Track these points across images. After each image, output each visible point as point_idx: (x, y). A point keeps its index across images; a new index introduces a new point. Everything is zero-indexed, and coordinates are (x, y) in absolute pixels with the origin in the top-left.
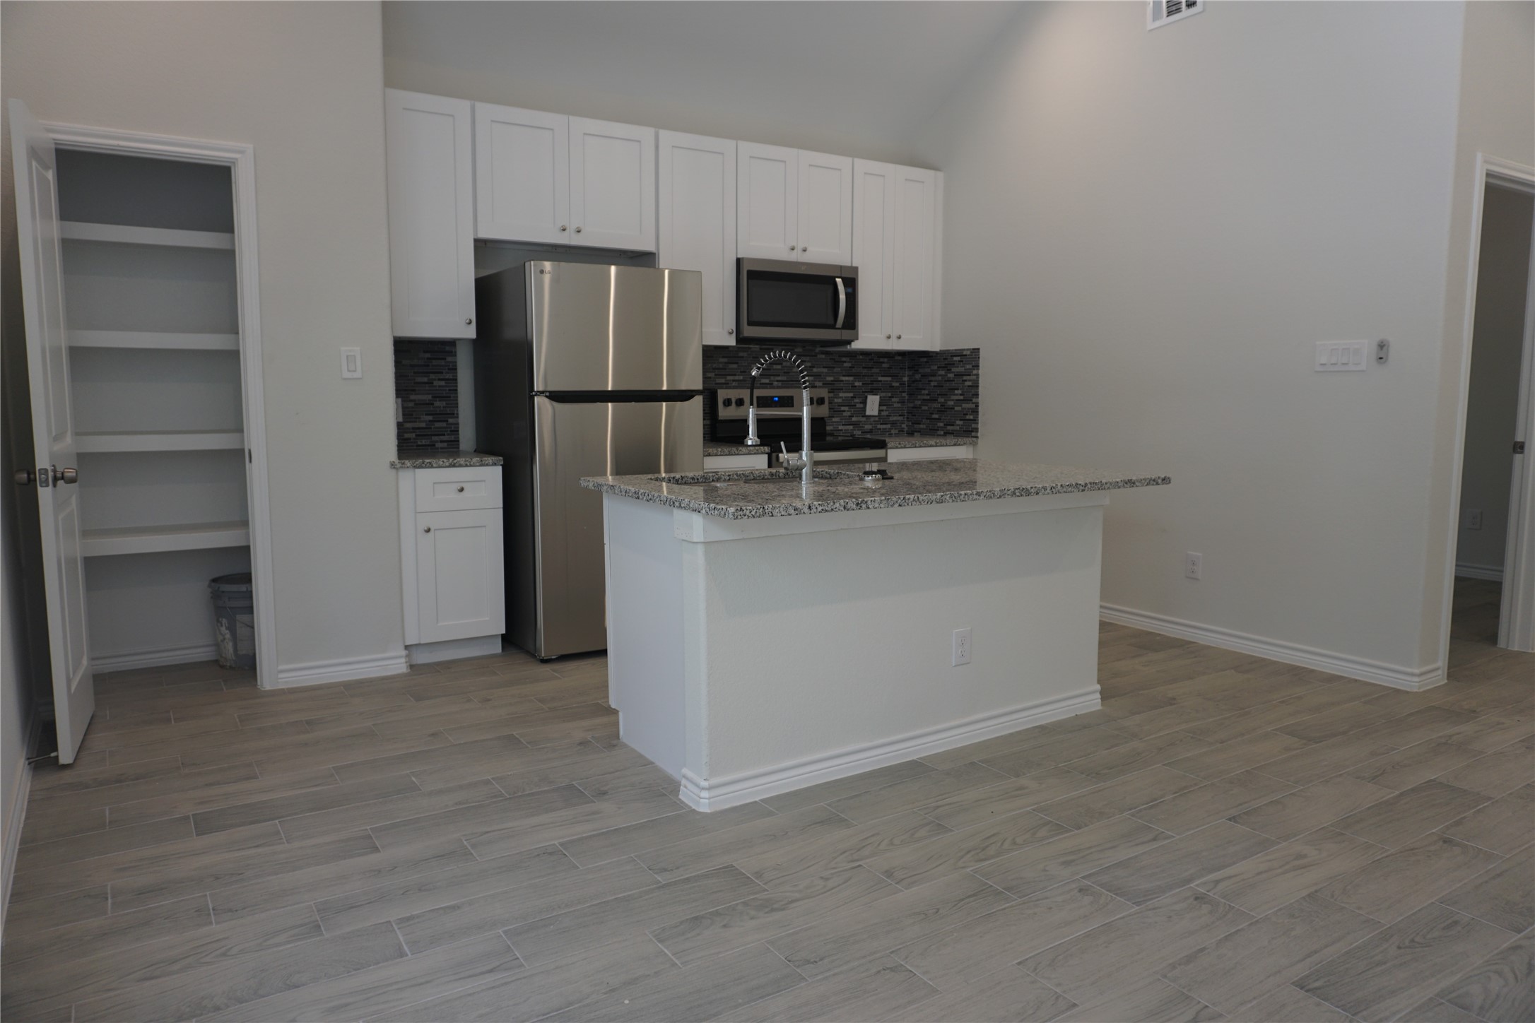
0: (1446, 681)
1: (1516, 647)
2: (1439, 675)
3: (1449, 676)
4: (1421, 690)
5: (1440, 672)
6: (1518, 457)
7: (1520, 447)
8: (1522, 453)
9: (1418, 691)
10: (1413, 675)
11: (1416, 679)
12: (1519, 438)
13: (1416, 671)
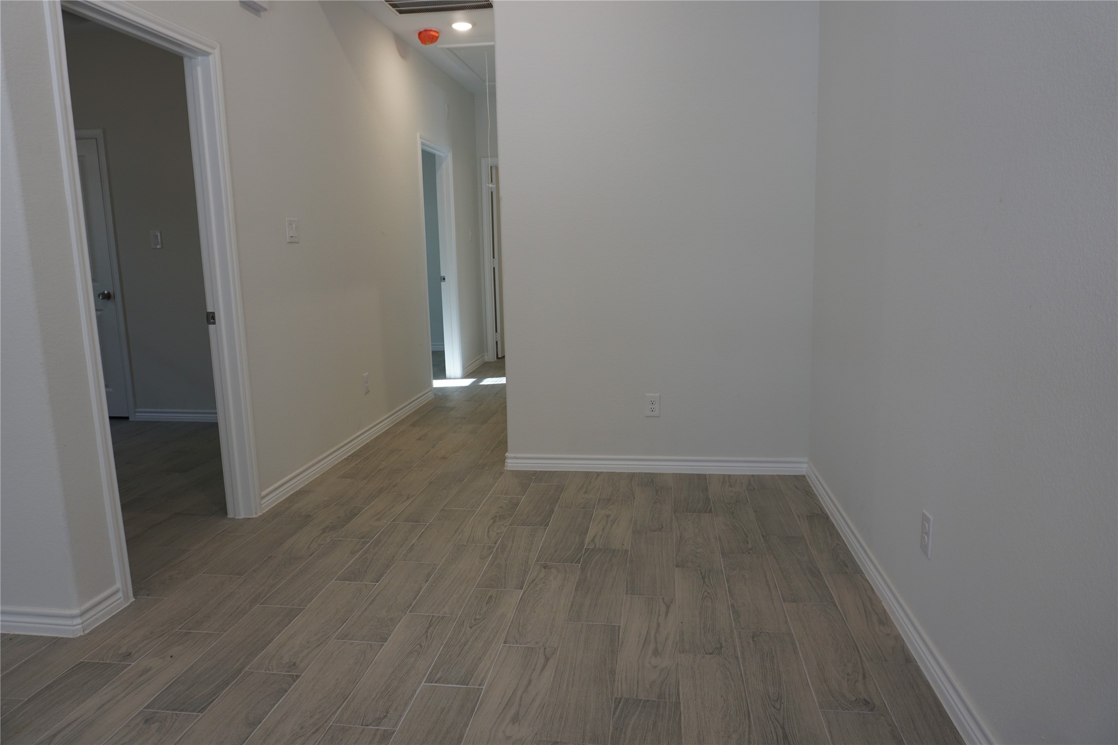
0: (134, 600)
1: (242, 516)
2: (120, 598)
3: (135, 594)
4: (86, 632)
5: (120, 594)
6: (211, 327)
7: (211, 318)
8: (214, 323)
9: (82, 634)
10: (73, 617)
11: (79, 621)
12: (210, 310)
13: (76, 611)
